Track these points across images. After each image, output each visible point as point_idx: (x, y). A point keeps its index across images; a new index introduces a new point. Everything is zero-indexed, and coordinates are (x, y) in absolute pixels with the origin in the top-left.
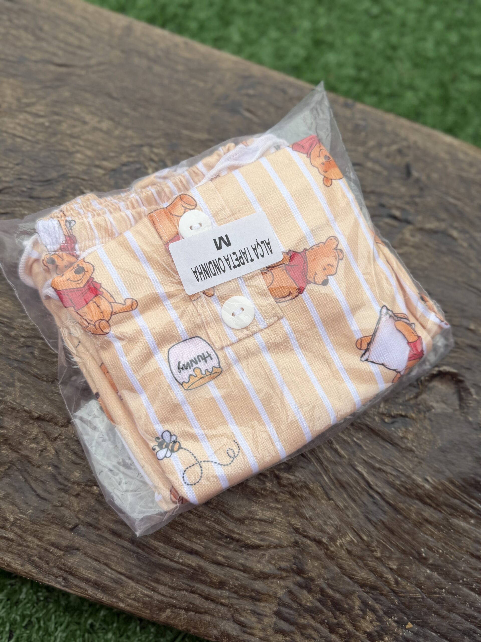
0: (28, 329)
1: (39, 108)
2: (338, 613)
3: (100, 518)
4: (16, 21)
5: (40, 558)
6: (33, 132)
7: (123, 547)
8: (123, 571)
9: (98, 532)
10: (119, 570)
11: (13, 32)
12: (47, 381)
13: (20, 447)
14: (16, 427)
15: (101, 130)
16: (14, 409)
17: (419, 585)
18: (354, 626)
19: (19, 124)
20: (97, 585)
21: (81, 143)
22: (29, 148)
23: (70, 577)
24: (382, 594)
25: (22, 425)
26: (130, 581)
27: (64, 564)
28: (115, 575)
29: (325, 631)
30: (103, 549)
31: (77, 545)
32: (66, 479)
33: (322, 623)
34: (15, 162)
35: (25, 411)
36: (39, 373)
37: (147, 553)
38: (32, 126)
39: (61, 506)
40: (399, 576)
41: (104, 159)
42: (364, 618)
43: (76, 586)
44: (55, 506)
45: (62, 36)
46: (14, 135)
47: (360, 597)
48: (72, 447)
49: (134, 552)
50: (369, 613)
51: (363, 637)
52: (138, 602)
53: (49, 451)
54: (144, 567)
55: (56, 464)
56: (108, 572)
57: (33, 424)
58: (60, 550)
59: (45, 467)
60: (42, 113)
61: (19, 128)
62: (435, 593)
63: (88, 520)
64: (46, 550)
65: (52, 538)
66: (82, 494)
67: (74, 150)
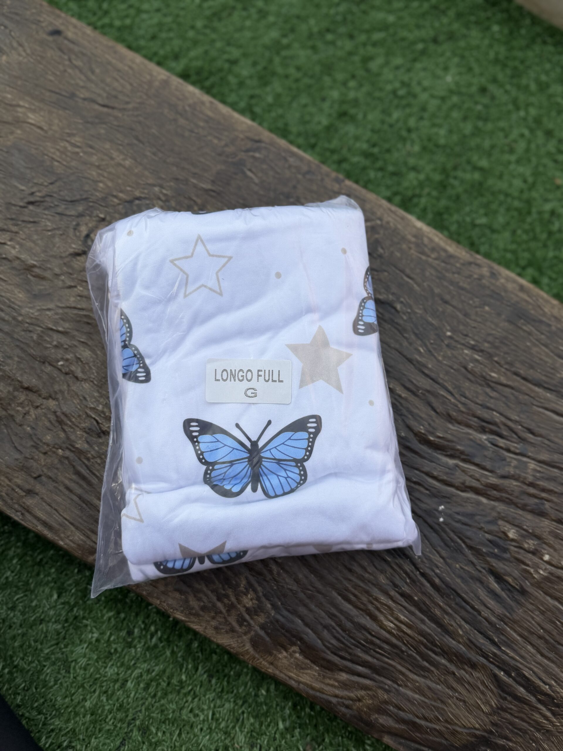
0: (32, 318)
1: (77, 140)
2: (226, 586)
3: (59, 474)
4: (74, 62)
5: (7, 494)
6: (68, 159)
7: (72, 500)
8: (68, 518)
9: (56, 485)
10: (65, 516)
11: (70, 71)
12: (40, 361)
13: (9, 407)
14: (9, 392)
15: (124, 167)
16: (9, 377)
17: (297, 581)
18: (237, 599)
19: (58, 150)
20: (45, 524)
21: (105, 174)
22: (62, 172)
23: (27, 514)
24: (265, 580)
25: (14, 391)
26: (72, 527)
27: (24, 503)
28: (60, 519)
29: (214, 599)
30: (57, 498)
31: (37, 491)
32: (39, 439)
33: (212, 591)
34: (49, 181)
35: (18, 381)
36: (34, 353)
37: (89, 508)
38: (69, 154)
39: (32, 459)
40: (283, 569)
41: (121, 191)
42: (246, 595)
43: (30, 521)
44: (26, 458)
45: (108, 80)
46: (53, 158)
47: (247, 578)
48: (49, 416)
49: (80, 505)
50: (251, 592)
51: (243, 610)
52: (74, 543)
53: (31, 415)
54: (84, 518)
55: (34, 426)
56: (56, 516)
57: (22, 392)
58: (24, 491)
59: (25, 427)
60: (79, 144)
61: (58, 153)
62: (309, 590)
63: (50, 474)
64: (13, 489)
65: (19, 481)
66: (49, 453)
67: (98, 179)
